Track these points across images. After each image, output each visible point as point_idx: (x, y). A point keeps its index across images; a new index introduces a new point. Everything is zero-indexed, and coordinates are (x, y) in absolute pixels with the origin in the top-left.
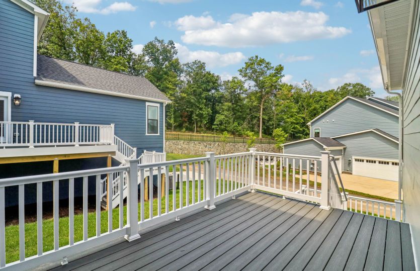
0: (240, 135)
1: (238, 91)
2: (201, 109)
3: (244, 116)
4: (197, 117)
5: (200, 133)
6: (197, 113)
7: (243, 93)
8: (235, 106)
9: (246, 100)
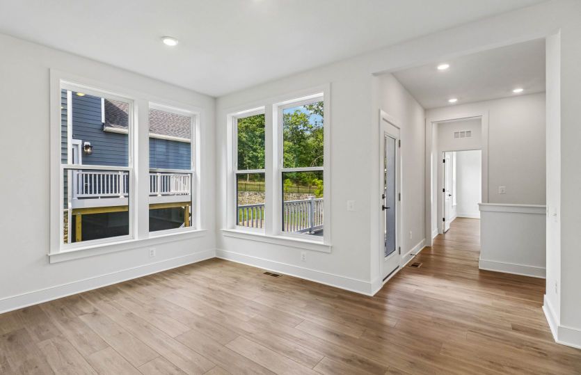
0: (305, 184)
1: (301, 127)
2: (255, 150)
3: (309, 159)
4: (250, 161)
5: (254, 181)
6: (251, 155)
7: (307, 130)
8: (297, 146)
9: (312, 139)
